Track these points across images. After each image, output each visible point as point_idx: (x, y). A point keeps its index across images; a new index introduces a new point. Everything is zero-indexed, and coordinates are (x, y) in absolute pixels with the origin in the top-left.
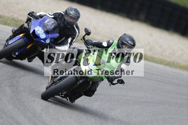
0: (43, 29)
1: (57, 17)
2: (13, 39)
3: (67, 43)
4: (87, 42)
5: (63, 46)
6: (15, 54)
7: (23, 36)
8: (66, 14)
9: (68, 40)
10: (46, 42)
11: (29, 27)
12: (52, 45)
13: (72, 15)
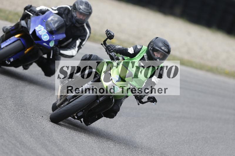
0: (46, 28)
1: (62, 12)
2: (6, 41)
3: (75, 46)
4: (109, 49)
5: (70, 50)
6: (9, 61)
7: (19, 37)
8: (75, 9)
9: (76, 42)
10: (49, 45)
11: (27, 26)
12: (57, 49)
13: (82, 10)
